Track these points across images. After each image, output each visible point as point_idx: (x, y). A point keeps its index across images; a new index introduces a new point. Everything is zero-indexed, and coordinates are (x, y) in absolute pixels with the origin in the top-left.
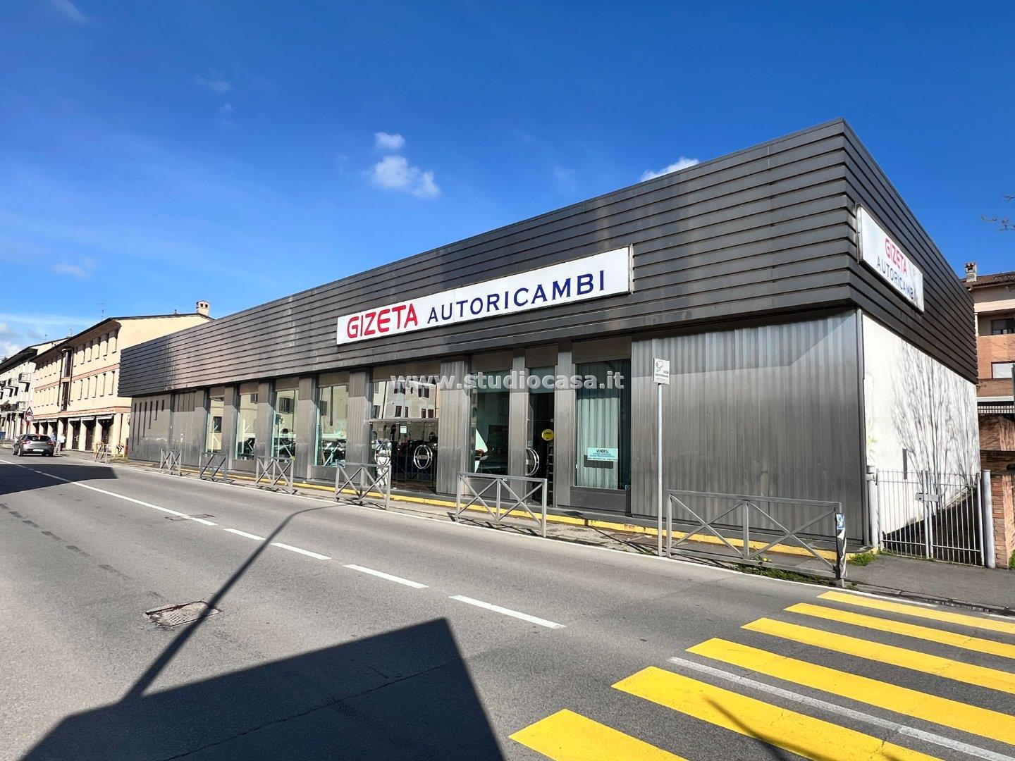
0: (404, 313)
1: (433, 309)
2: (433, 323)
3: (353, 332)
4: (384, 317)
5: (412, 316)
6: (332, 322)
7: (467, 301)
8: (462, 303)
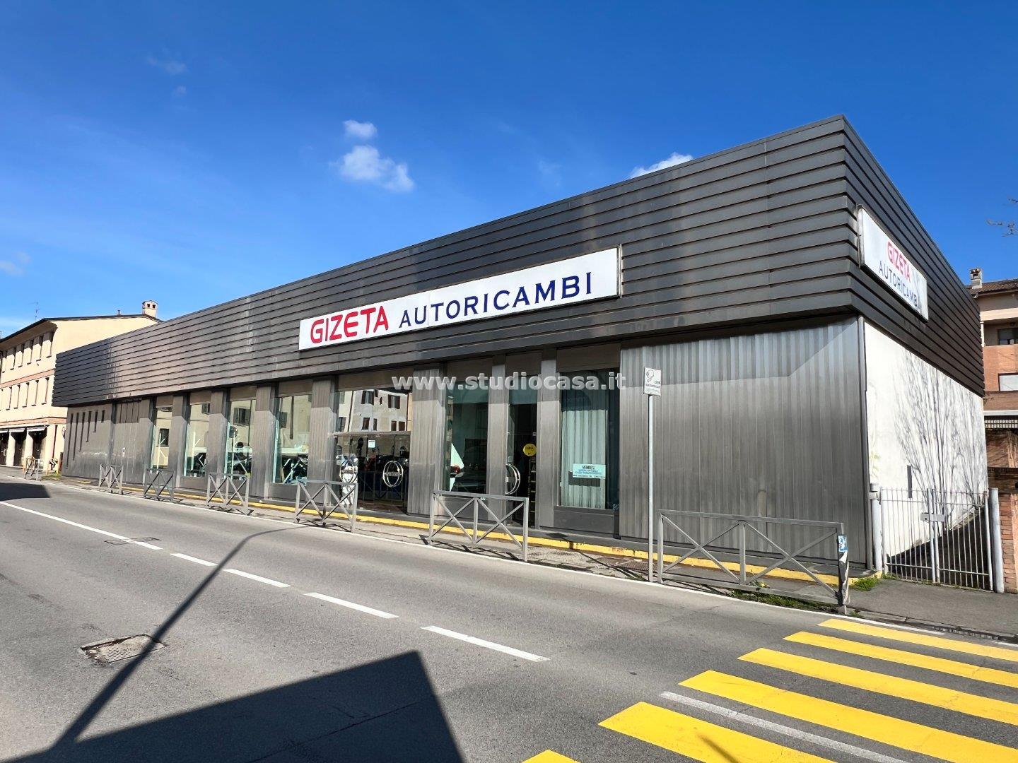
0: (374, 317)
1: (406, 313)
2: (406, 328)
3: (317, 336)
4: (351, 320)
5: (382, 320)
6: (295, 325)
7: (442, 304)
8: (437, 306)
